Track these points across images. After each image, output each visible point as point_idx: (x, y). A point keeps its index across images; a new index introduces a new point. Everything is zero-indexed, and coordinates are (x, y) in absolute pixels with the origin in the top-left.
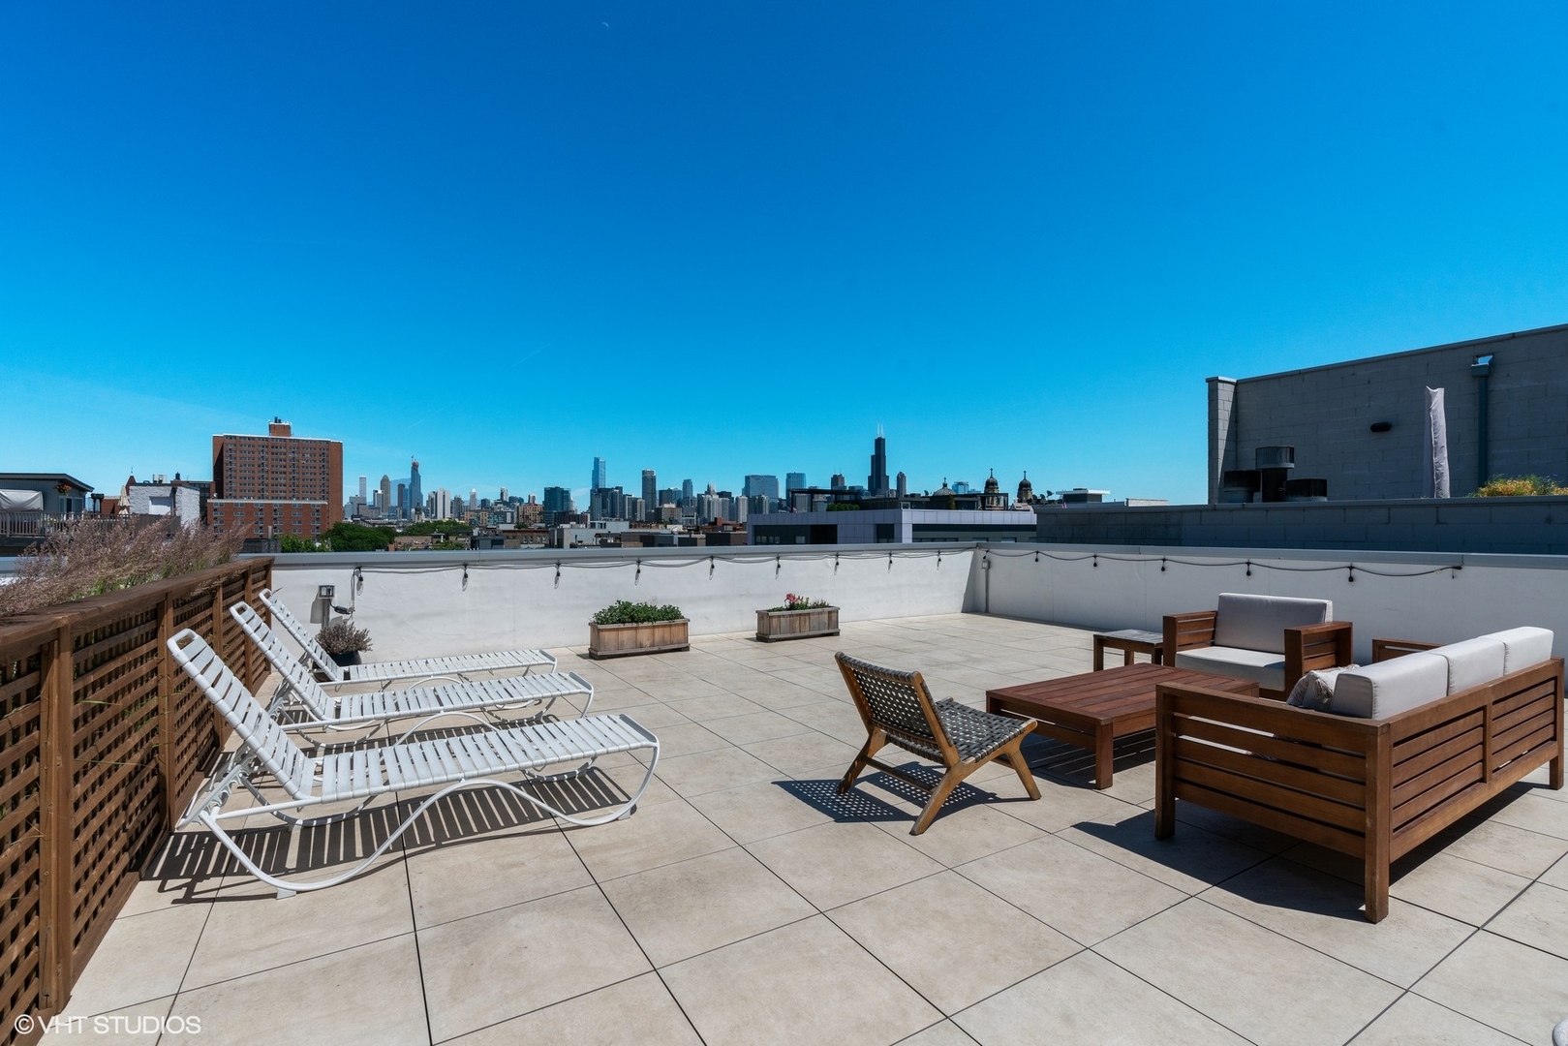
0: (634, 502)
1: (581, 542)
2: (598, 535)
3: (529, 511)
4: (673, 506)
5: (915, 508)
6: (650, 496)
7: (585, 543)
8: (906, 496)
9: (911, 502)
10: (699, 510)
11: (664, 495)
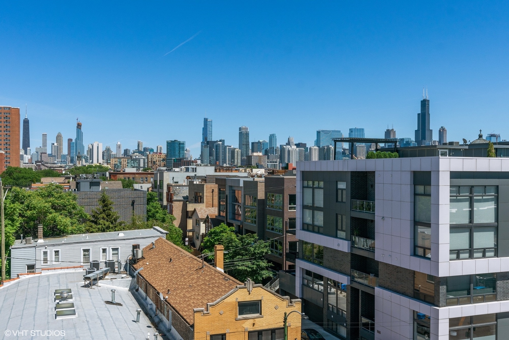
0: (233, 152)
1: (177, 182)
2: (188, 177)
3: (156, 158)
4: (261, 154)
5: (453, 156)
6: (244, 147)
7: (180, 183)
8: (445, 144)
9: (450, 149)
10: (281, 158)
11: (255, 145)
